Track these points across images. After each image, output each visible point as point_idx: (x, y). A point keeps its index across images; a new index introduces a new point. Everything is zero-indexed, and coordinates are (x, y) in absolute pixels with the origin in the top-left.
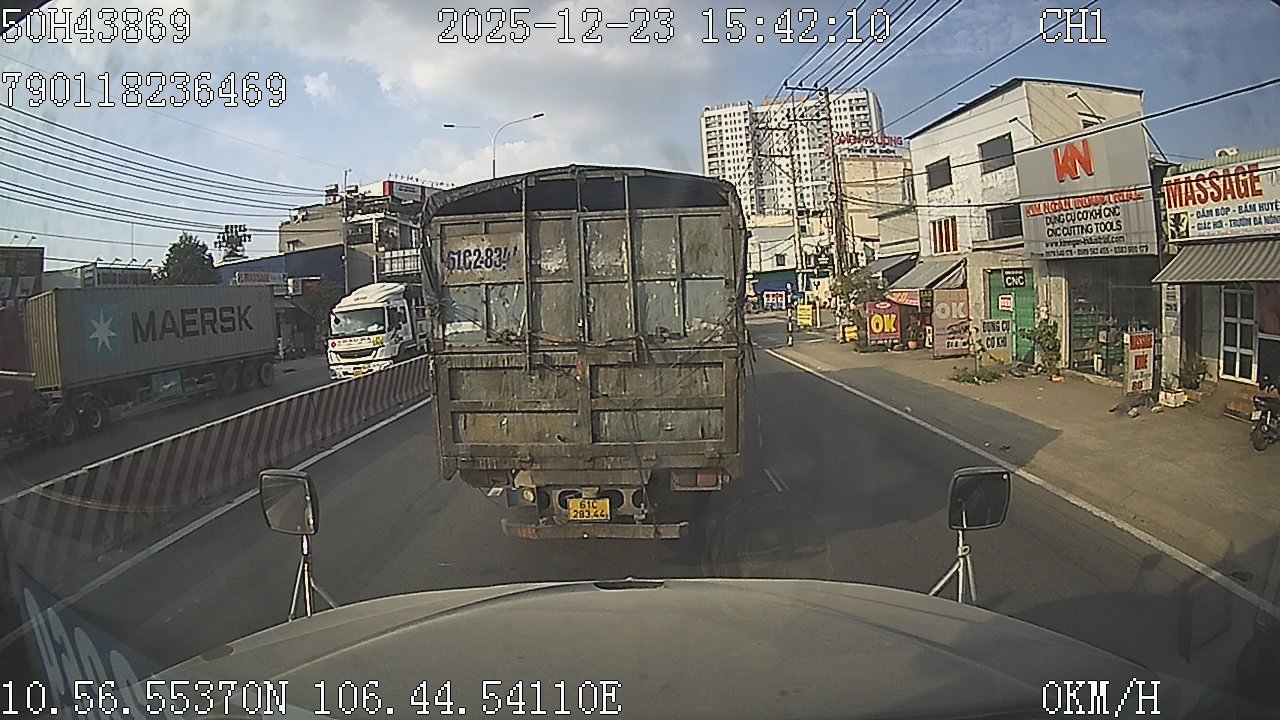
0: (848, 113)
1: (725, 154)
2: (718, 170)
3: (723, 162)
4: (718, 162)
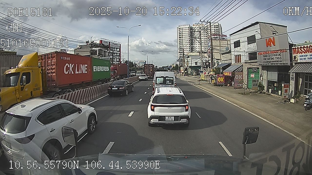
0: (214, 29)
2: (181, 41)
3: (183, 39)
4: (181, 39)
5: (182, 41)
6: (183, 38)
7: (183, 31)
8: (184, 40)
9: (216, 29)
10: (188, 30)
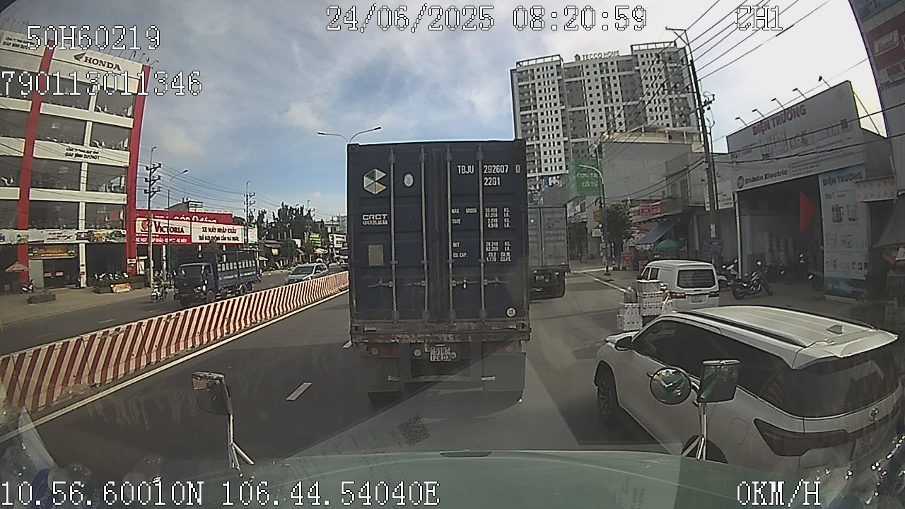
1: (538, 107)
2: (531, 123)
3: (536, 114)
4: (530, 115)
5: (533, 123)
6: (535, 111)
7: (536, 81)
8: (540, 118)
9: (671, 68)
10: (556, 78)
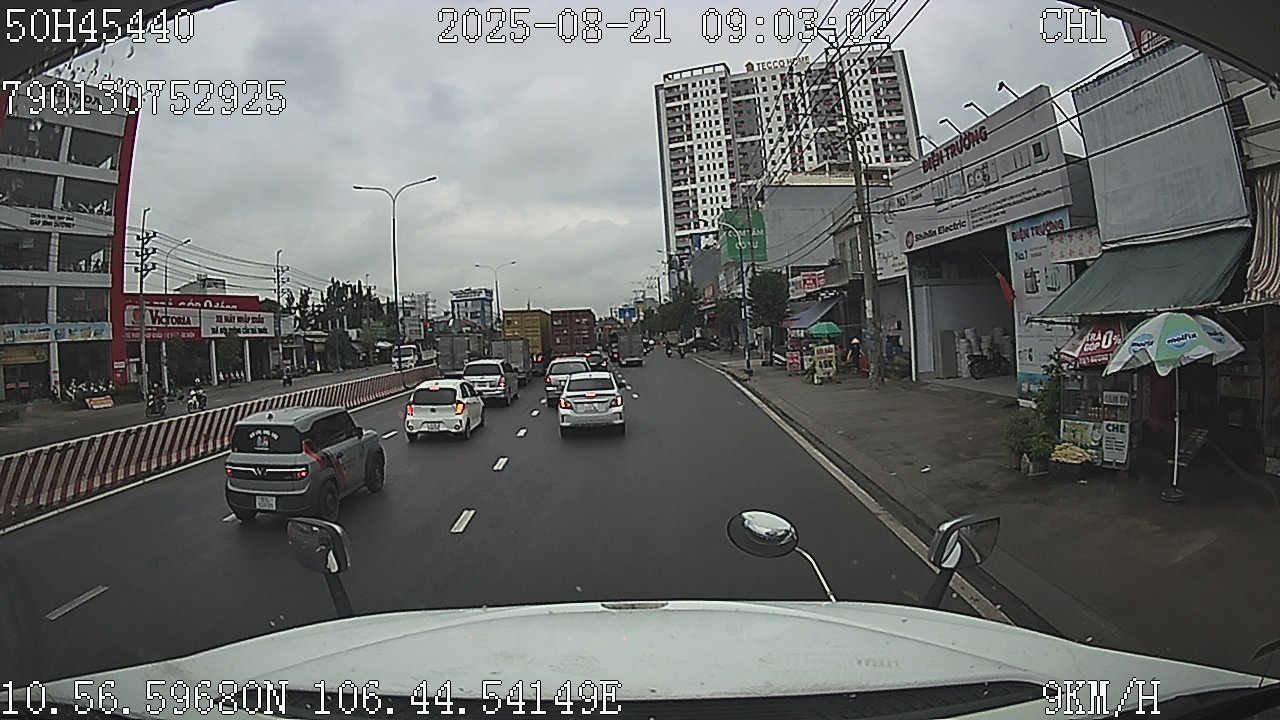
0: (868, 76)
1: (694, 136)
2: (684, 159)
3: (691, 147)
4: (683, 148)
5: (687, 160)
6: (690, 143)
7: (691, 101)
8: (697, 152)
9: (882, 79)
10: (720, 96)
